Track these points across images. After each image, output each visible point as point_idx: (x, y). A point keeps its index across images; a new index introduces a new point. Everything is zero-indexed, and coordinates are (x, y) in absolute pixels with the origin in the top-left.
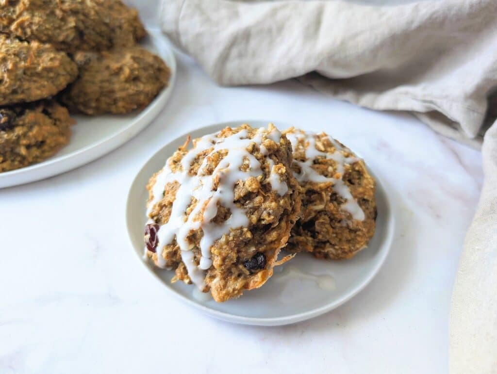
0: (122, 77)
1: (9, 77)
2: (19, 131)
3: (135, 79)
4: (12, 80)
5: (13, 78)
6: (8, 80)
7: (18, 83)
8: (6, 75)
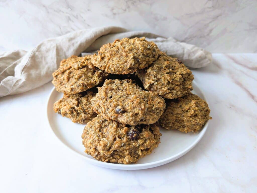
0: (189, 114)
1: (141, 113)
2: (140, 142)
3: (195, 116)
4: (142, 114)
5: (143, 113)
6: (141, 115)
7: (145, 116)
8: (140, 112)
